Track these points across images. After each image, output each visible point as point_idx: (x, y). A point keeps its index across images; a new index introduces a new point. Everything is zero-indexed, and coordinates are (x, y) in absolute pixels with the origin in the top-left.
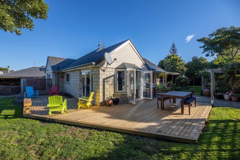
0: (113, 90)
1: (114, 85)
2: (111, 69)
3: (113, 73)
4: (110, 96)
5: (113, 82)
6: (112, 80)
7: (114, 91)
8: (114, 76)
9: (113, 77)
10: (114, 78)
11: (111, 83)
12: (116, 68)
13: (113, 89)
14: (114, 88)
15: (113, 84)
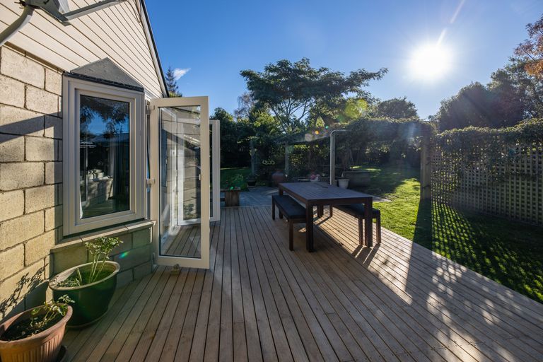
0: (51, 225)
1: (59, 184)
2: (40, 68)
3: (50, 105)
4: (23, 280)
5: (51, 166)
6: (45, 149)
7: (59, 227)
8: (56, 120)
9: (50, 132)
10: (58, 140)
11: (33, 170)
12: (74, 75)
13: (51, 213)
14: (59, 204)
15: (51, 178)
